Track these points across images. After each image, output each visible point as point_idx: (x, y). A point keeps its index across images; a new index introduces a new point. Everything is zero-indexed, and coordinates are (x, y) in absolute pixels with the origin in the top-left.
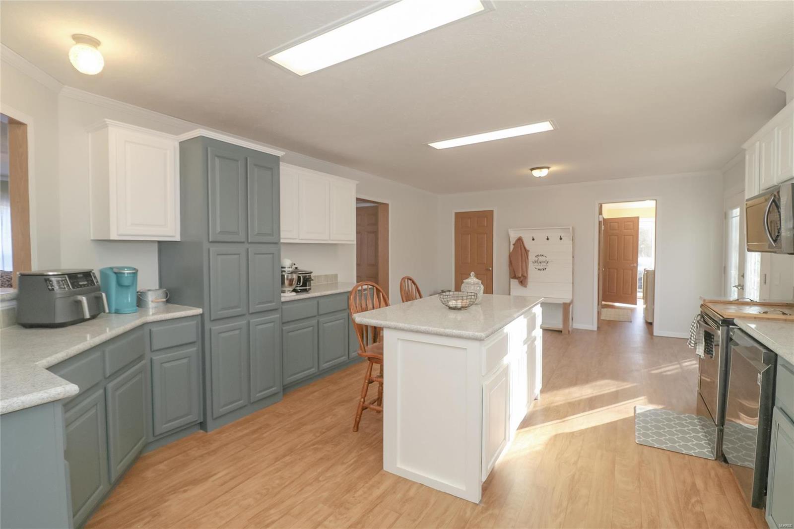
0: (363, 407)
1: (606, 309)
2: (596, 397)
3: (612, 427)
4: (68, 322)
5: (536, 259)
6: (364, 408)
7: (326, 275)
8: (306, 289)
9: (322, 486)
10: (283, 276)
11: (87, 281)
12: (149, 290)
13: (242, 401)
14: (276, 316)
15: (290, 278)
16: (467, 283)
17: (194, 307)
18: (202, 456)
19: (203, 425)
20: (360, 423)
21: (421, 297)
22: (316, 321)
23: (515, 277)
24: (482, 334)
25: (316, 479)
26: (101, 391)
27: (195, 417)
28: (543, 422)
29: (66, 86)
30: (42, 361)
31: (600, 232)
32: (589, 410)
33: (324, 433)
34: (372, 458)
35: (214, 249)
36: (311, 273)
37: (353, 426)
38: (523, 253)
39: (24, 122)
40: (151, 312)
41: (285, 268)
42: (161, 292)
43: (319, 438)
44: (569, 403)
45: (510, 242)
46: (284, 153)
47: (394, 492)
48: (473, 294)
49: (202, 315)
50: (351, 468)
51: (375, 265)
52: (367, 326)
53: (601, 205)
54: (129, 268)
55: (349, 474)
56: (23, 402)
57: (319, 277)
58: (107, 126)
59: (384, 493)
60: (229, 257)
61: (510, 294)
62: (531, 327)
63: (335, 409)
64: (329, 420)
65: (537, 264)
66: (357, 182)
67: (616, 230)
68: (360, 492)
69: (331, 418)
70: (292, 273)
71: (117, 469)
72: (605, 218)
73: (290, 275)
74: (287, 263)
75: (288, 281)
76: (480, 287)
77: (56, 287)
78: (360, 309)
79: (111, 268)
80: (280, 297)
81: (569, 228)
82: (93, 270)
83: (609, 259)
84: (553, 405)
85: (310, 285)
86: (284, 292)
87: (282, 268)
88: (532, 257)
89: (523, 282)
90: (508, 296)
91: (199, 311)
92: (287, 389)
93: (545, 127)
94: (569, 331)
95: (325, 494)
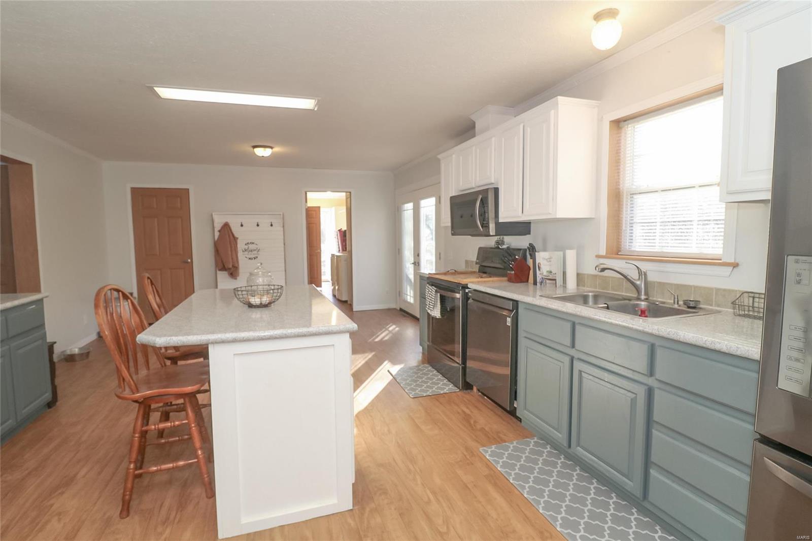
5: (246, 247)
31: (306, 219)
38: (232, 242)
53: (306, 193)
65: (246, 253)
72: (307, 206)
81: (280, 214)
88: (241, 246)
89: (233, 273)
93: (307, 104)
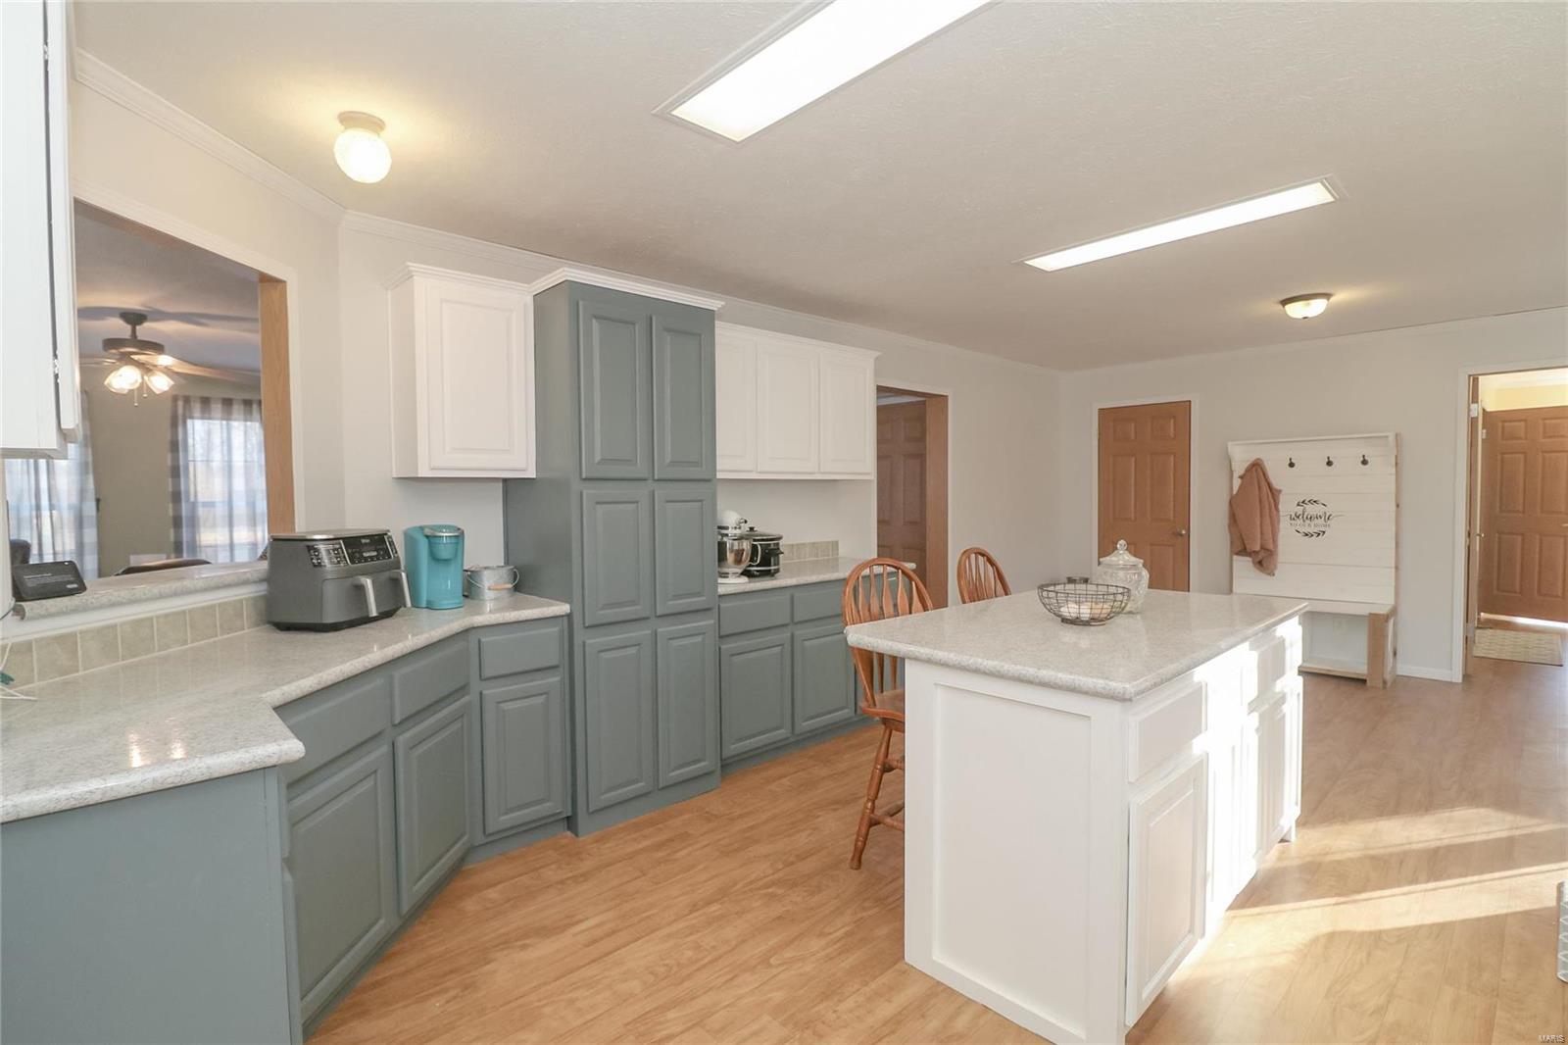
0: (871, 819)
1: (1489, 632)
2: (1449, 849)
3: (1491, 931)
4: (344, 622)
5: (1299, 510)
6: (873, 823)
7: (814, 543)
8: (770, 570)
9: (775, 976)
10: (722, 546)
11: (377, 550)
12: (486, 568)
13: (642, 784)
14: (707, 622)
15: (736, 548)
16: (1109, 566)
17: (557, 600)
18: (562, 882)
19: (571, 822)
20: (865, 851)
21: (1006, 594)
22: (789, 635)
23: (1243, 551)
24: (1127, 686)
25: (765, 961)
26: (385, 749)
27: (555, 806)
28: (1302, 897)
29: (349, 211)
30: (274, 692)
31: (1472, 444)
32: (1428, 881)
33: (792, 864)
34: (884, 931)
35: (590, 492)
36: (780, 538)
37: (850, 856)
38: (1265, 498)
39: (281, 278)
40: (489, 606)
41: (727, 528)
42: (504, 572)
43: (780, 874)
44: (1375, 860)
45: (1231, 472)
46: (723, 303)
47: (923, 1016)
48: (1120, 590)
49: (569, 616)
50: (836, 947)
51: (919, 525)
52: (881, 656)
53: (1476, 380)
54: (449, 528)
55: (831, 959)
56: (208, 768)
57: (798, 547)
58: (412, 276)
59: (900, 1013)
60: (621, 506)
61: (1231, 591)
62: (1271, 669)
63: (818, 816)
64: (803, 840)
65: (1299, 522)
66: (878, 354)
67: (1520, 438)
68: (850, 1003)
69: (810, 835)
70: (740, 538)
71: (414, 890)
72: (1488, 410)
73: (736, 543)
74: (730, 518)
75: (733, 555)
76: (1139, 574)
77: (326, 561)
78: (867, 614)
79: (422, 528)
80: (716, 584)
81: (1387, 437)
82: (389, 531)
83: (1501, 511)
84: (1329, 858)
85: (777, 563)
86: (725, 575)
87: (720, 528)
88: (1287, 506)
89: (1265, 564)
90: (1226, 597)
91: (563, 608)
92: (729, 766)
93: (1312, 195)
94: (1385, 682)
95: (778, 996)
